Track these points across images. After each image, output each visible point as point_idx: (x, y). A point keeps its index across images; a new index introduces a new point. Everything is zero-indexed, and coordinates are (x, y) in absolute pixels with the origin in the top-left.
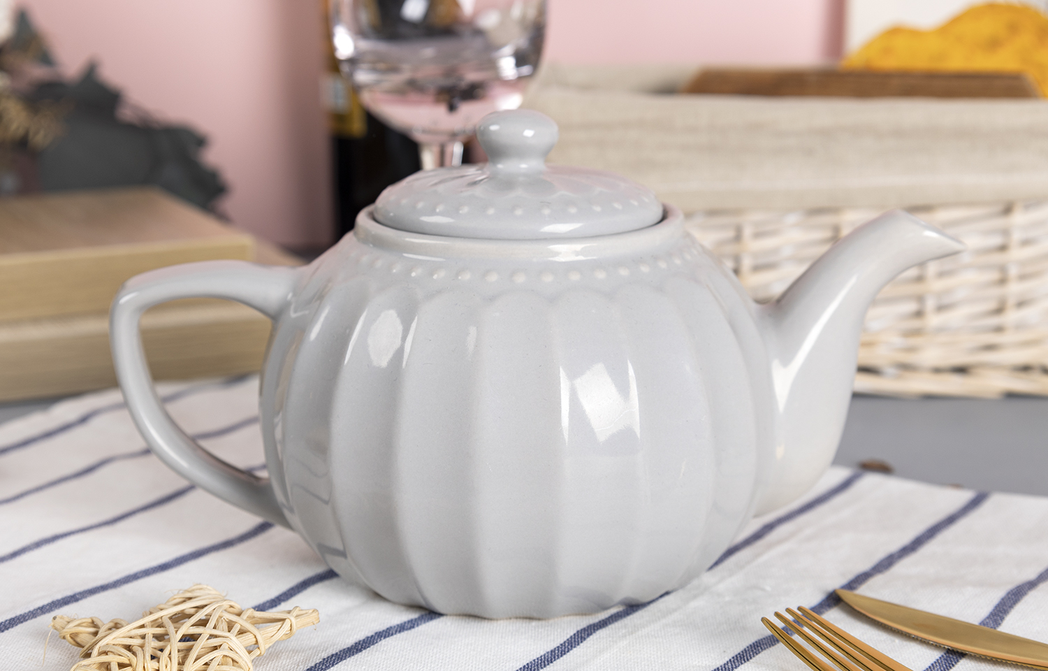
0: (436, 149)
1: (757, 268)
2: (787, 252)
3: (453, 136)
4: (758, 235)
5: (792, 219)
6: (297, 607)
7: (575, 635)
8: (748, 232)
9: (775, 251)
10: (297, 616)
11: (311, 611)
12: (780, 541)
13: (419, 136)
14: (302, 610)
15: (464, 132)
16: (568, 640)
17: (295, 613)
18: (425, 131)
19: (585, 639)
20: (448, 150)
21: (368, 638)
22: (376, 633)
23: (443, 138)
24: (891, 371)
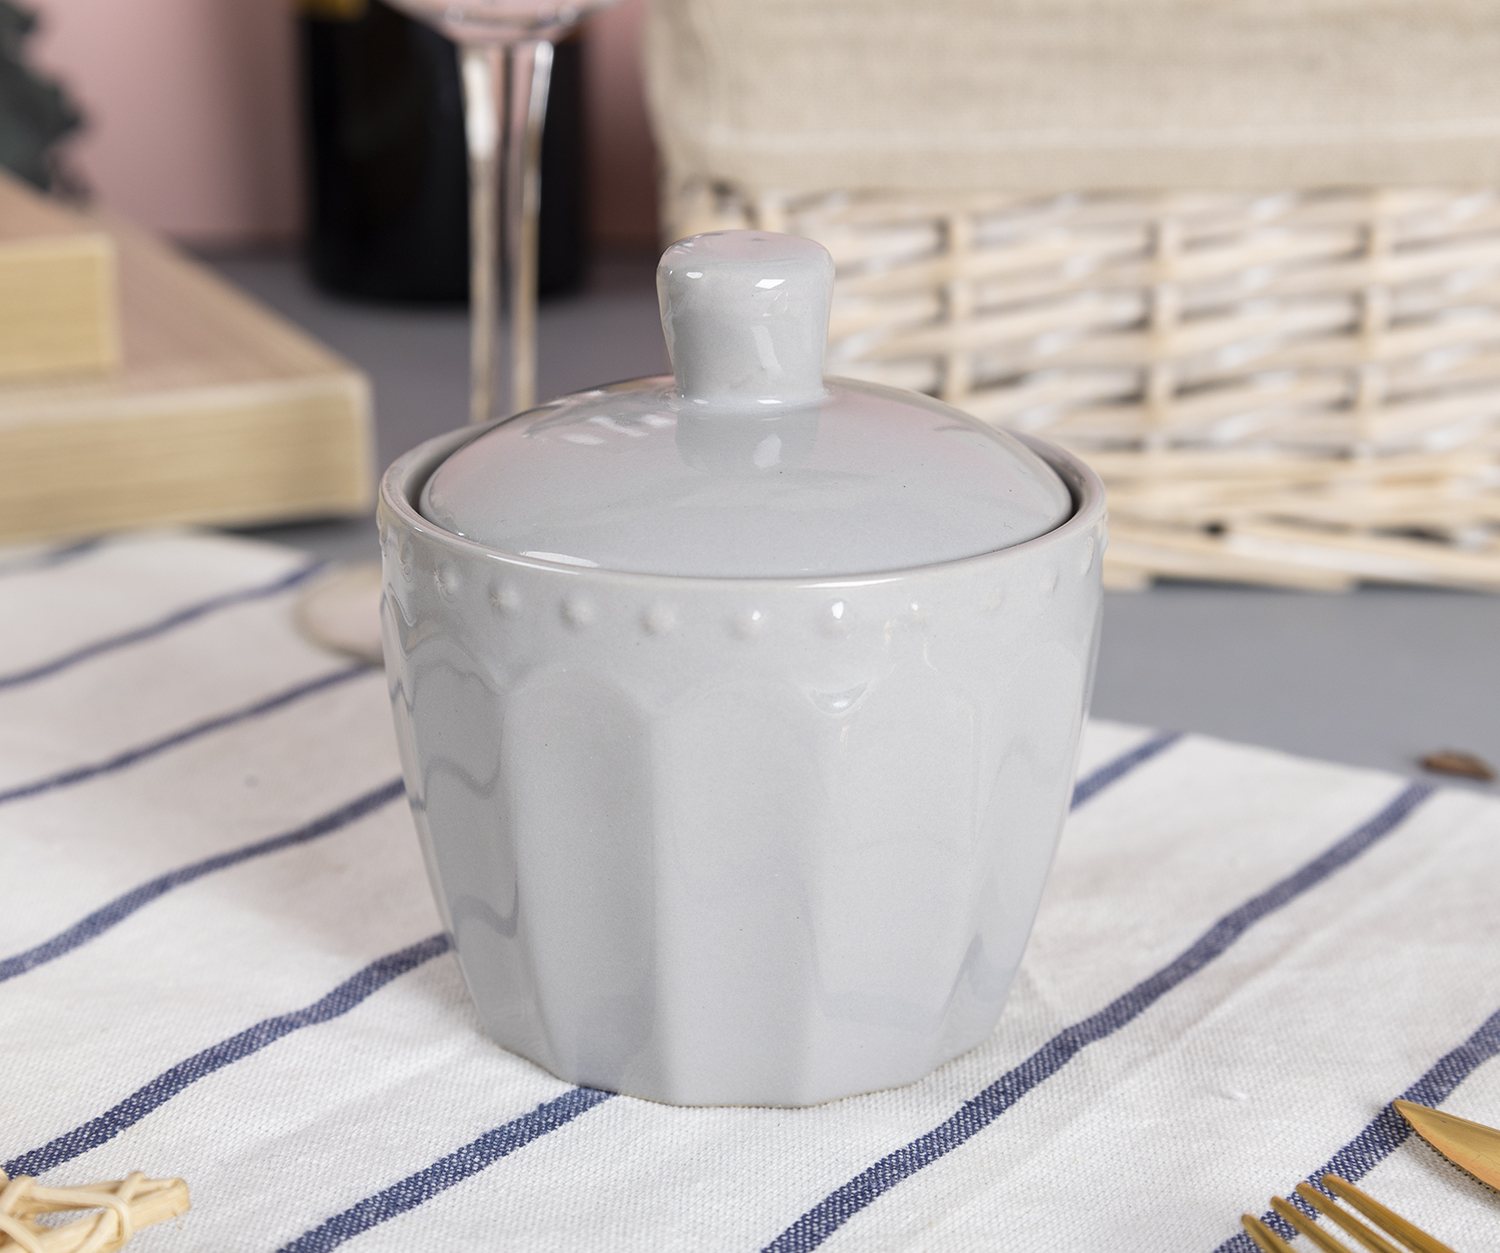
0: (495, 56)
1: (1189, 316)
2: (1255, 280)
3: (533, 27)
4: (1192, 245)
5: (1268, 208)
6: (136, 1173)
7: (796, 1225)
8: (1171, 237)
9: (1231, 277)
10: (137, 1197)
11: (168, 1184)
12: (1259, 967)
13: (457, 28)
14: (148, 1180)
15: (556, 19)
16: (780, 1239)
17: (128, 1192)
18: (471, 18)
19: (820, 1240)
20: (521, 58)
21: (309, 1234)
22: (330, 1221)
23: (509, 33)
24: (1473, 536)
